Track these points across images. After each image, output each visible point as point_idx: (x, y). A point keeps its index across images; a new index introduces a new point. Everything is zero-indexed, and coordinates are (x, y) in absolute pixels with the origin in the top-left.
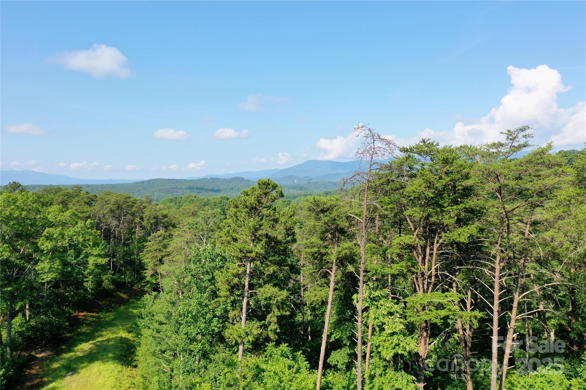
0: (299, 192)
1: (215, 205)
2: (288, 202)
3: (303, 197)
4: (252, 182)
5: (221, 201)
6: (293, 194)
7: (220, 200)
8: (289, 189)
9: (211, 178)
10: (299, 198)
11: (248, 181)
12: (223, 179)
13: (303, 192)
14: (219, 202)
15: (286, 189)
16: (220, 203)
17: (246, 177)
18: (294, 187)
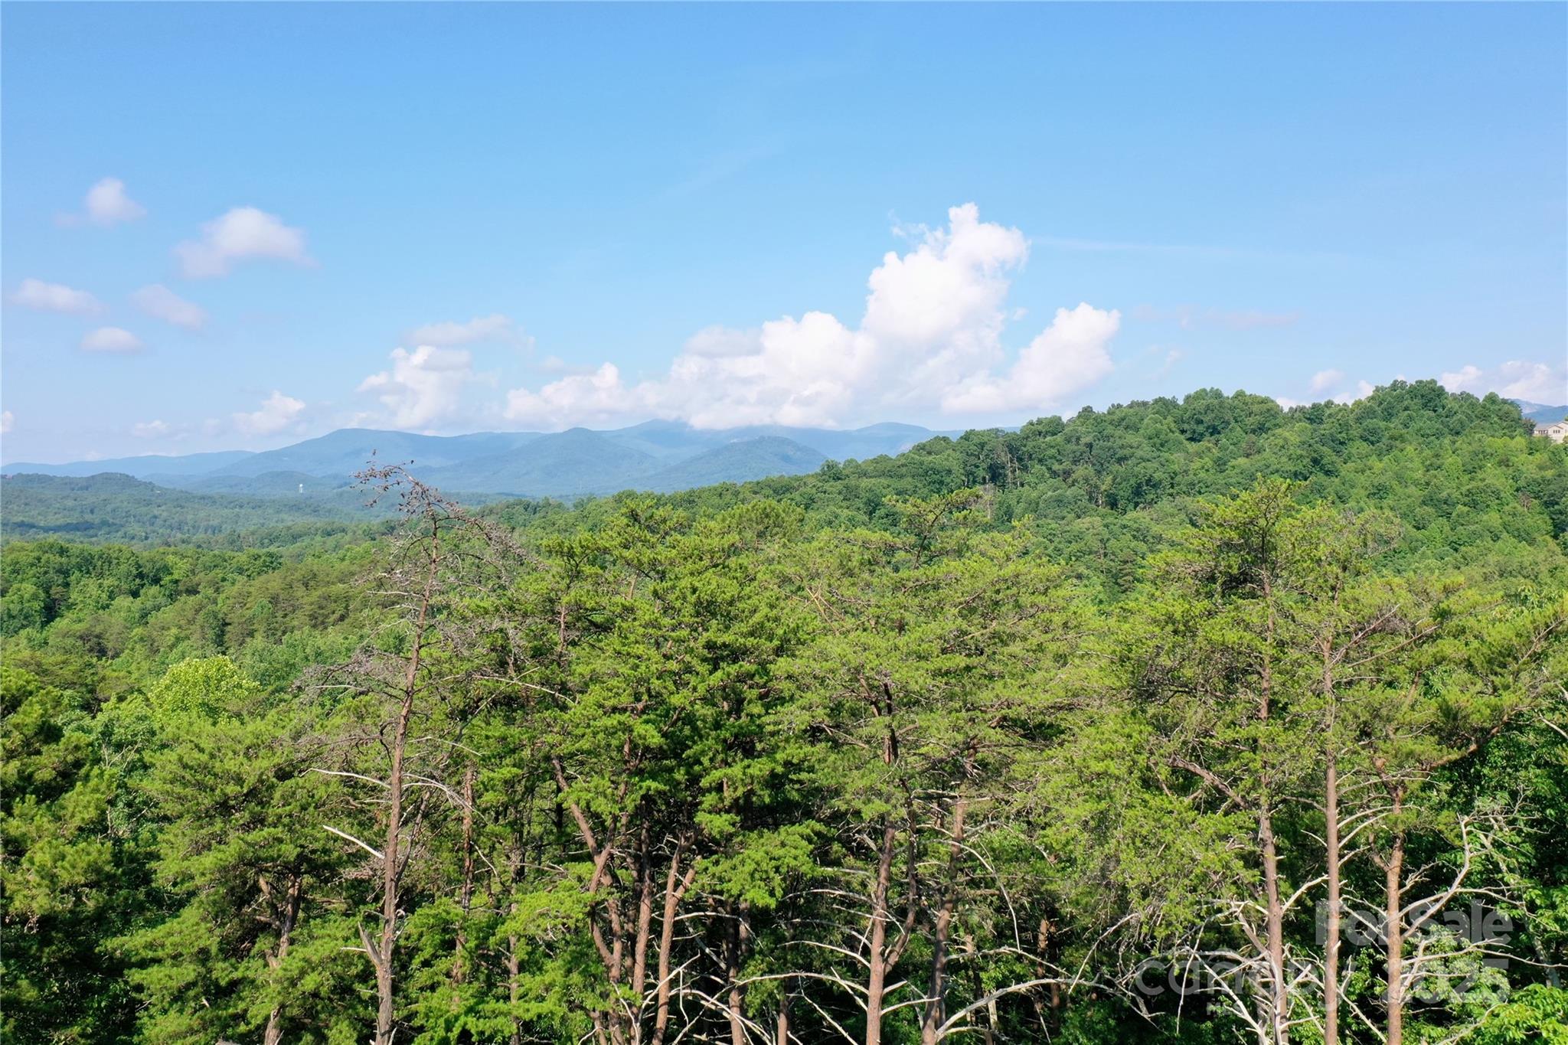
0: (311, 519)
1: (16, 572)
2: (268, 559)
3: (318, 538)
4: (160, 488)
5: (39, 559)
6: (289, 528)
7: (36, 554)
8: (278, 512)
9: (20, 475)
10: (307, 540)
11: (150, 486)
12: (62, 479)
13: (320, 523)
14: (30, 560)
15: (271, 511)
16: (32, 565)
17: (140, 475)
18: (295, 507)
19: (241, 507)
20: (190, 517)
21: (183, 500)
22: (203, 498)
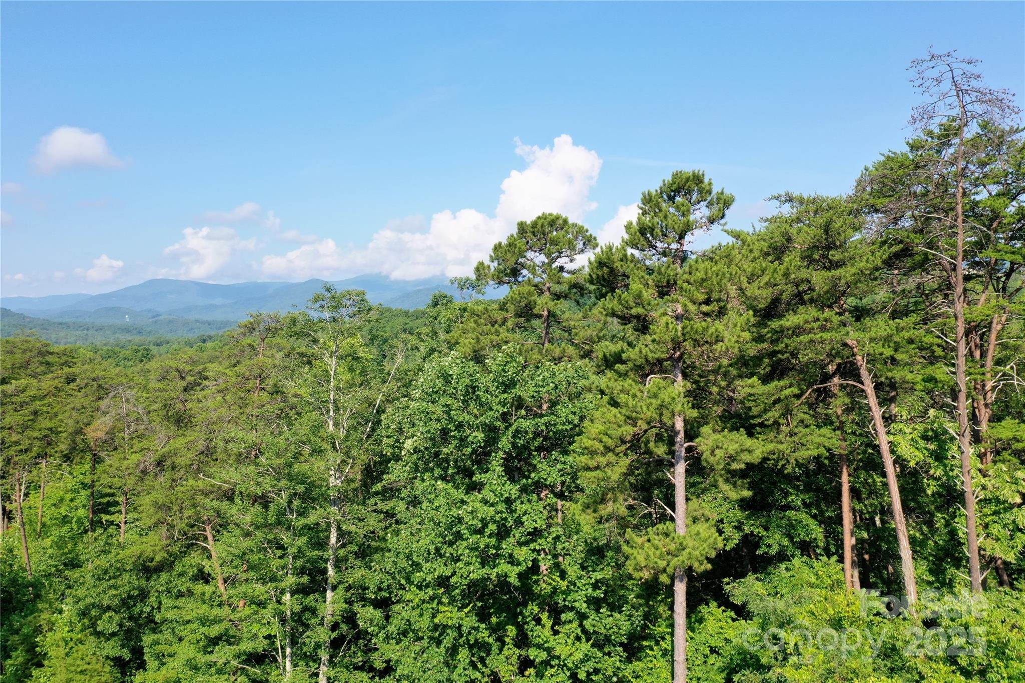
8: (115, 333)
15: (109, 332)
18: (126, 330)
19: (88, 330)
20: (53, 336)
21: (46, 325)
22: (61, 324)
